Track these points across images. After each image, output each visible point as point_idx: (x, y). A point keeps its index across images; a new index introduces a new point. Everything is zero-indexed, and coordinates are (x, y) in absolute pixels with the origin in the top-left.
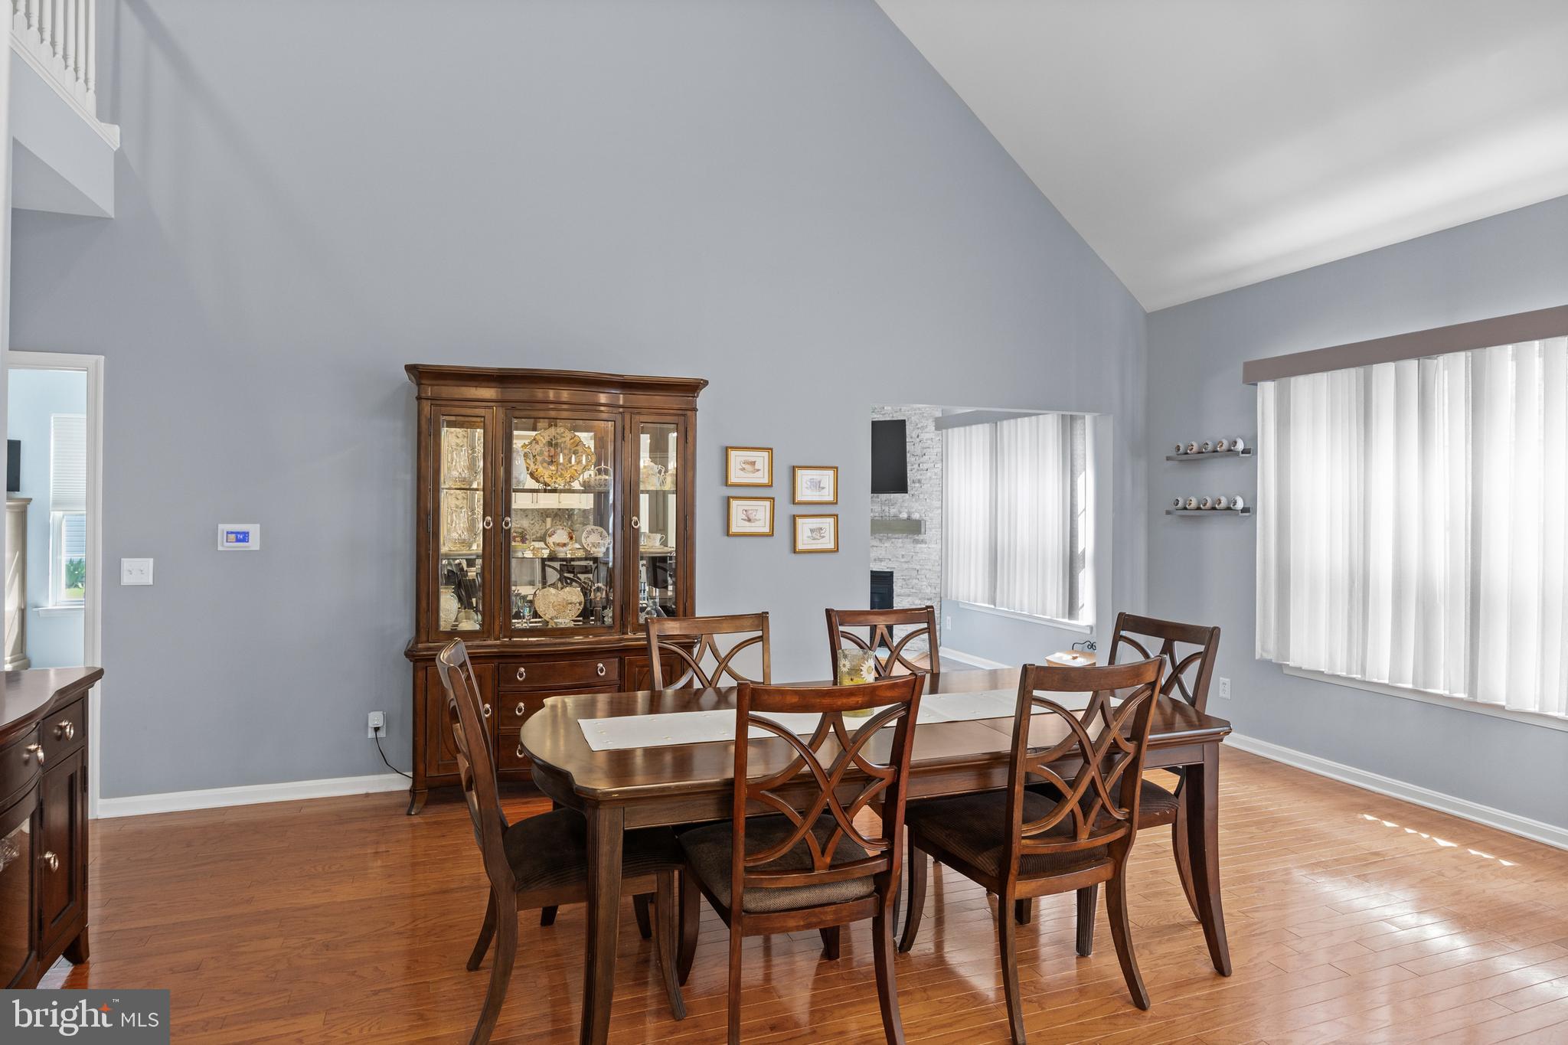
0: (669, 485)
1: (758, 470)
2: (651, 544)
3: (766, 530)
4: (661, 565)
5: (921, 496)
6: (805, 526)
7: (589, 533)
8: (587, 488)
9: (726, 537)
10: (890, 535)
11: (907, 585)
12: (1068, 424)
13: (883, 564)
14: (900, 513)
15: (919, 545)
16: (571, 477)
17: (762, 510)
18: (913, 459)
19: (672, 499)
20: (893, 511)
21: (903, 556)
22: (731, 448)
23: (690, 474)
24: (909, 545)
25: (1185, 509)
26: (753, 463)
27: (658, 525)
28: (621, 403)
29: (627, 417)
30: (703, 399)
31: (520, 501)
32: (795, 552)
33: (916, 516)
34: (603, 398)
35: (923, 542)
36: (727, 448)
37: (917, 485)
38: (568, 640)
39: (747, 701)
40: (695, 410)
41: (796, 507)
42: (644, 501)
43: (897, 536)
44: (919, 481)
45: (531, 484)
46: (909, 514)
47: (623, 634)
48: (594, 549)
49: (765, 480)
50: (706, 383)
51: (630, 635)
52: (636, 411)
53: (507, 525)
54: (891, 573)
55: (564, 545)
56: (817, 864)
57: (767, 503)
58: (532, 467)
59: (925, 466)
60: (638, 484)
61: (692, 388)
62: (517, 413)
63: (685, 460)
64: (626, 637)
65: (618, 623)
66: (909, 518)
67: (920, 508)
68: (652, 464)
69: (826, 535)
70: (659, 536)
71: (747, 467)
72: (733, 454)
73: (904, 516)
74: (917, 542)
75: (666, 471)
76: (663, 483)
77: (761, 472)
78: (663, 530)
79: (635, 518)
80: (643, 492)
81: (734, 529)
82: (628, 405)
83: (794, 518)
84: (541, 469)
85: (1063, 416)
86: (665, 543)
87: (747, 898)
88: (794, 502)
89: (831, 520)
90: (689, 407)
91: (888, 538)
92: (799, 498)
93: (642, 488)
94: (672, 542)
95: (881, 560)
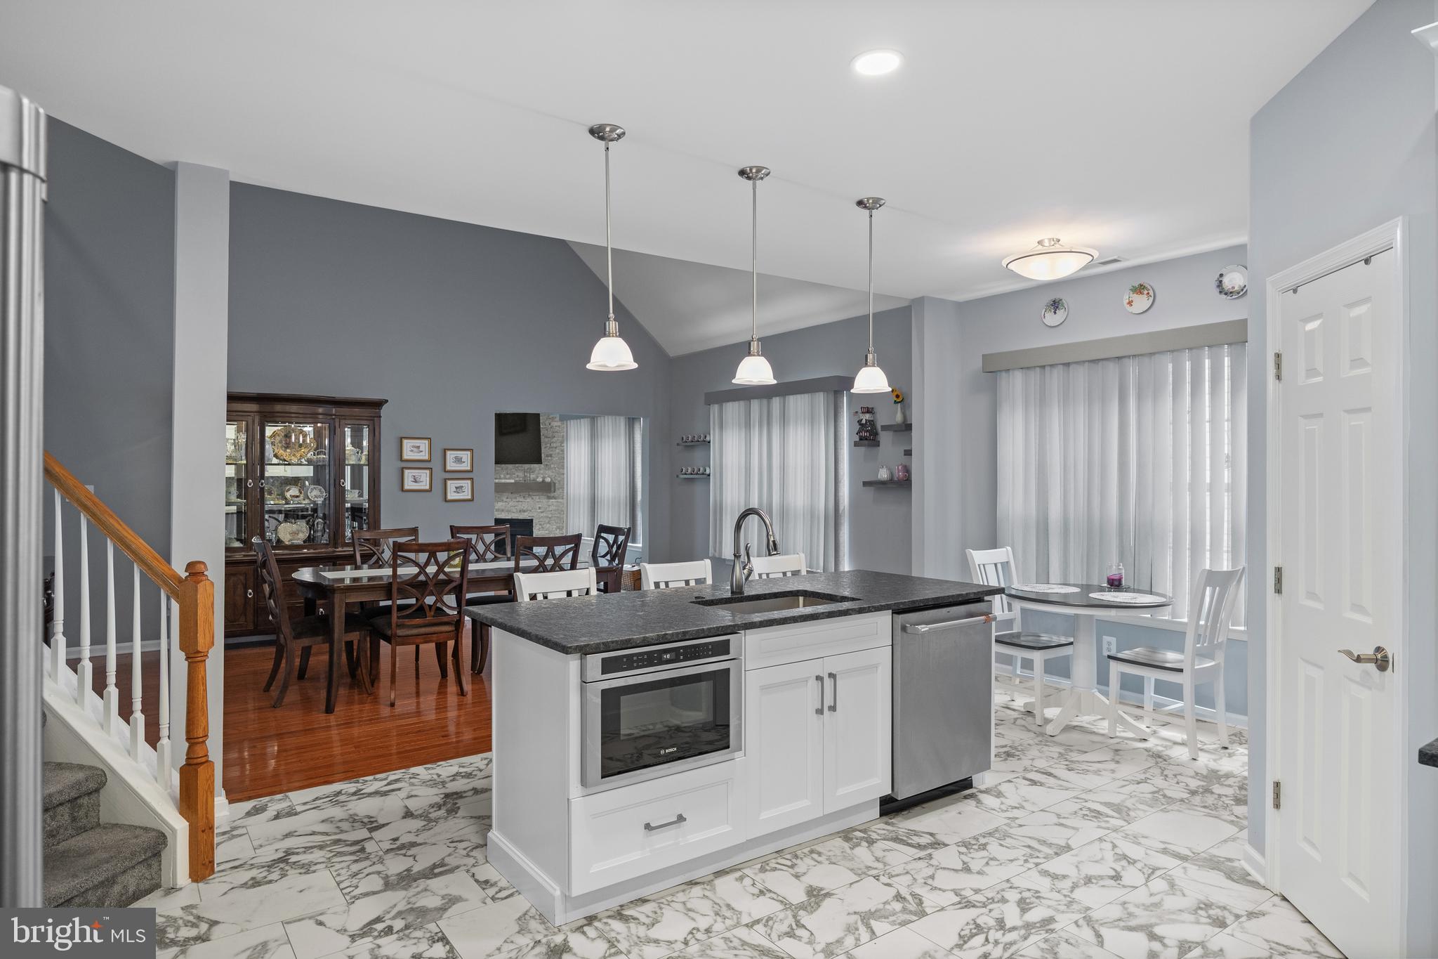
0: (363, 461)
1: (422, 451)
2: (352, 497)
3: (427, 487)
4: (358, 514)
5: (552, 466)
6: (451, 485)
7: (312, 489)
8: (310, 462)
9: (401, 492)
10: (531, 493)
11: (542, 528)
12: (631, 422)
13: (526, 514)
14: (537, 477)
15: (551, 500)
16: (301, 456)
17: (424, 476)
18: (547, 440)
19: (366, 469)
20: (533, 476)
21: (540, 508)
22: (404, 438)
23: (377, 454)
24: (545, 501)
25: (686, 474)
26: (418, 447)
27: (356, 484)
28: (334, 413)
29: (337, 420)
30: (384, 411)
31: (271, 471)
32: (446, 501)
33: (548, 480)
34: (320, 410)
35: (554, 498)
36: (401, 438)
37: (550, 458)
38: (300, 552)
39: (397, 548)
40: (380, 417)
41: (447, 474)
42: (348, 470)
43: (535, 494)
44: (551, 456)
45: (275, 461)
46: (544, 478)
47: (336, 548)
48: (316, 499)
49: (426, 457)
50: (387, 401)
51: (340, 549)
52: (343, 417)
53: (262, 484)
54: (532, 520)
55: (297, 497)
56: (428, 615)
57: (428, 472)
58: (276, 451)
59: (555, 445)
60: (345, 461)
61: (379, 404)
62: (268, 419)
63: (374, 446)
64: (337, 550)
65: (332, 542)
66: (543, 481)
67: (551, 474)
68: (353, 448)
69: (466, 490)
70: (357, 491)
71: (415, 449)
72: (405, 441)
73: (540, 480)
74: (549, 498)
75: (362, 453)
76: (359, 460)
77: (424, 453)
78: (360, 488)
79: (342, 480)
80: (348, 465)
81: (406, 487)
82: (337, 414)
83: (445, 480)
84: (281, 452)
85: (629, 418)
86: (361, 495)
87: (398, 631)
88: (445, 471)
89: (469, 482)
90: (376, 415)
91: (529, 495)
92: (448, 468)
93: (347, 462)
94: (366, 496)
95: (524, 511)
